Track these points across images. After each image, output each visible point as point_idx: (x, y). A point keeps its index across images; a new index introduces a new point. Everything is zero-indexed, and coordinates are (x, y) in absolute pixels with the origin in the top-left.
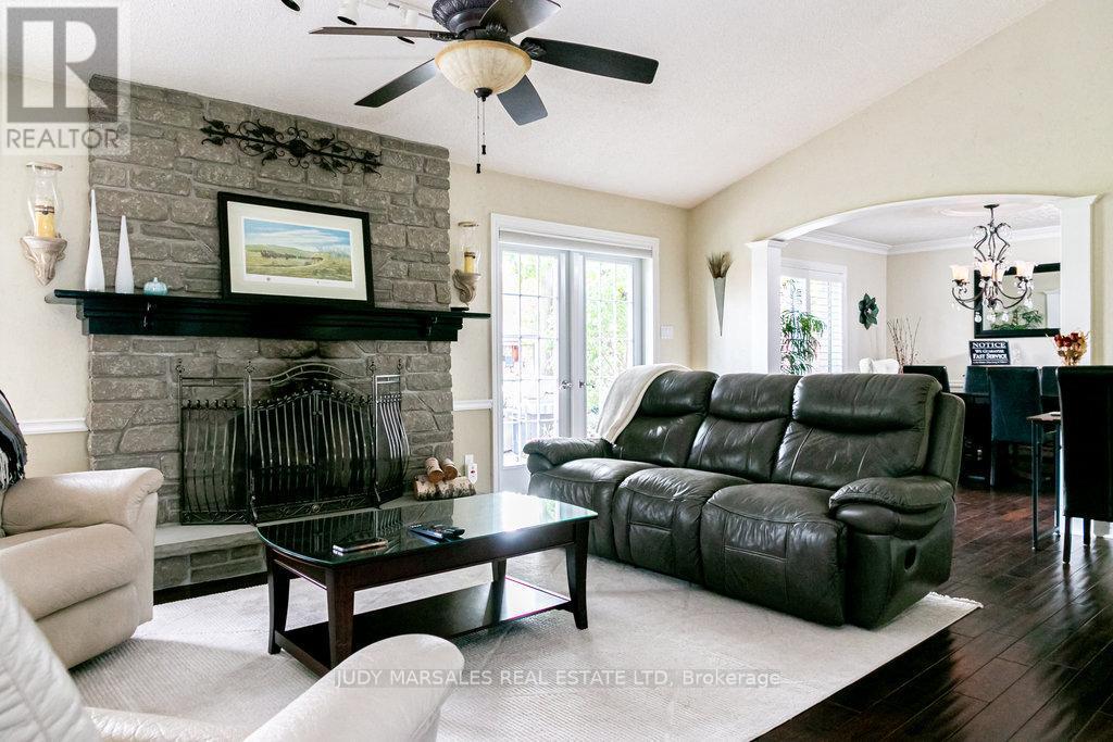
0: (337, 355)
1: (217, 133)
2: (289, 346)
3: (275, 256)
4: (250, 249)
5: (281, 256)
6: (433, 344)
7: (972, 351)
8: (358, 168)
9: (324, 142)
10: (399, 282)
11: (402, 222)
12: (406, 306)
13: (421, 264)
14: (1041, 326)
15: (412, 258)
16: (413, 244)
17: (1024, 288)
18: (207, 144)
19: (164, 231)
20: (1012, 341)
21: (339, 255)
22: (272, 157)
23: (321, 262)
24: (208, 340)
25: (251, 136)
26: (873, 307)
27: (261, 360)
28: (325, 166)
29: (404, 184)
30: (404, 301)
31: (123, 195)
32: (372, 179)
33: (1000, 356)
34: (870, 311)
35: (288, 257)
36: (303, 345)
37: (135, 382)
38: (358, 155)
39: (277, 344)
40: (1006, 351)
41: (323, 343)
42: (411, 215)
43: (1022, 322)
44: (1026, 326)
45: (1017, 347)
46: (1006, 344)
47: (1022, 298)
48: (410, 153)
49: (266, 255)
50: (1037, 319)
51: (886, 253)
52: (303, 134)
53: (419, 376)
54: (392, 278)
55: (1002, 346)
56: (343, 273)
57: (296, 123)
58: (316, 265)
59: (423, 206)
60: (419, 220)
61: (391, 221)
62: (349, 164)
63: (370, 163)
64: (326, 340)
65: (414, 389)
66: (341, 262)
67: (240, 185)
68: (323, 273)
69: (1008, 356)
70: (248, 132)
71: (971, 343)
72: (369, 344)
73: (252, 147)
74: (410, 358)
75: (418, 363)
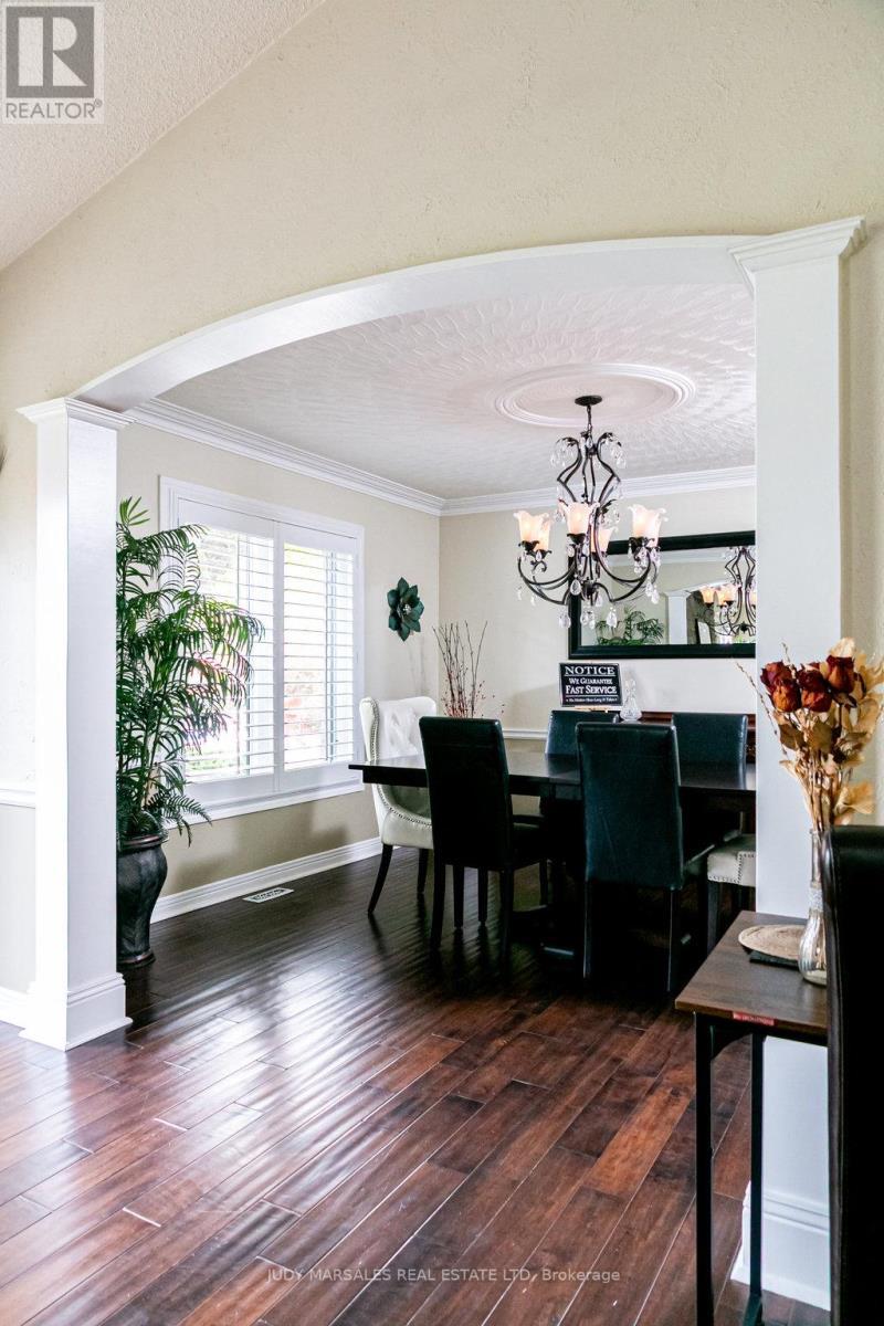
7: (565, 681)
14: (662, 642)
17: (644, 563)
20: (624, 665)
26: (414, 601)
33: (606, 689)
34: (407, 608)
40: (616, 681)
43: (637, 636)
44: (642, 640)
45: (632, 675)
46: (616, 669)
47: (642, 580)
50: (657, 631)
51: (438, 513)
55: (610, 672)
69: (618, 690)
71: (563, 667)
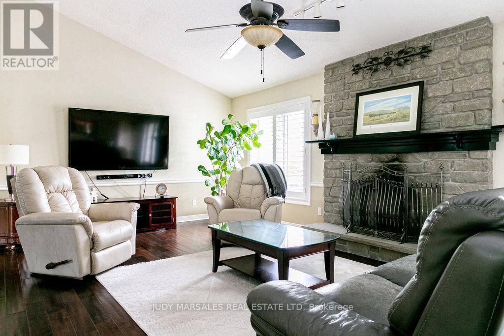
0: (407, 161)
1: (357, 69)
2: (384, 157)
3: (375, 115)
4: (365, 115)
5: (377, 115)
6: (471, 152)
8: (417, 58)
9: (401, 52)
10: (446, 116)
11: (448, 78)
12: (451, 130)
13: (463, 101)
15: (455, 100)
16: (457, 90)
18: (354, 75)
19: (341, 114)
21: (404, 109)
22: (376, 70)
23: (395, 114)
24: (353, 155)
25: (369, 65)
27: (373, 163)
28: (399, 65)
29: (449, 55)
30: (449, 127)
31: (331, 104)
32: (427, 61)
35: (380, 115)
36: (390, 156)
37: (333, 171)
38: (418, 51)
39: (379, 156)
41: (400, 155)
42: (455, 72)
48: (453, 34)
49: (371, 116)
52: (391, 53)
53: (460, 173)
54: (442, 114)
56: (405, 118)
57: (387, 50)
58: (392, 116)
59: (465, 64)
60: (461, 73)
61: (441, 81)
62: (412, 58)
63: (425, 51)
64: (401, 153)
65: (456, 181)
66: (404, 112)
67: (364, 88)
68: (395, 120)
70: (367, 64)
72: (425, 154)
73: (369, 70)
74: (454, 162)
75: (460, 165)
